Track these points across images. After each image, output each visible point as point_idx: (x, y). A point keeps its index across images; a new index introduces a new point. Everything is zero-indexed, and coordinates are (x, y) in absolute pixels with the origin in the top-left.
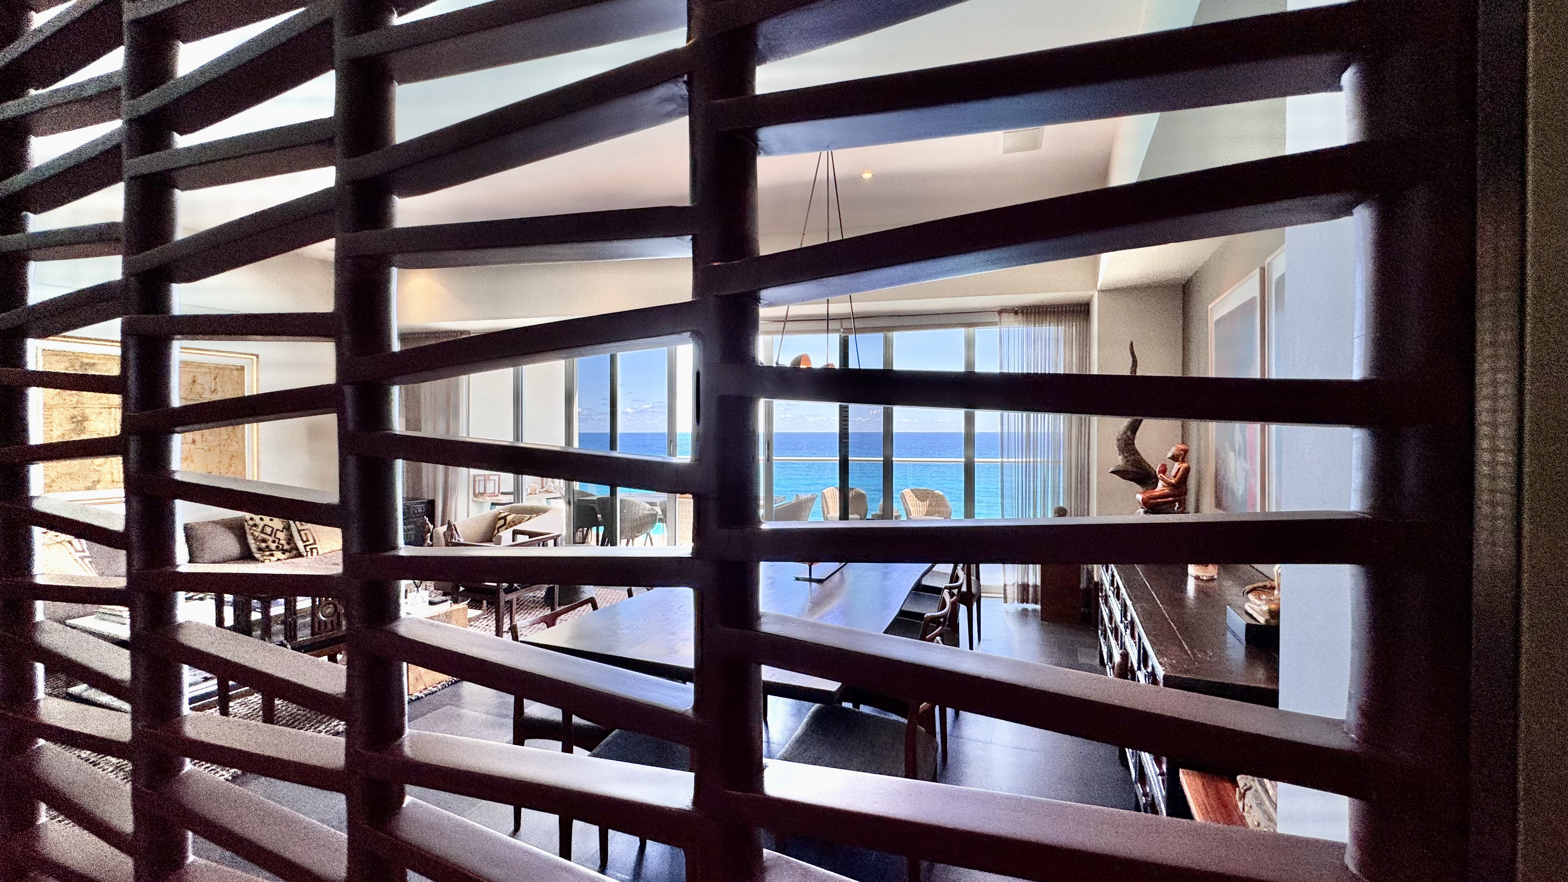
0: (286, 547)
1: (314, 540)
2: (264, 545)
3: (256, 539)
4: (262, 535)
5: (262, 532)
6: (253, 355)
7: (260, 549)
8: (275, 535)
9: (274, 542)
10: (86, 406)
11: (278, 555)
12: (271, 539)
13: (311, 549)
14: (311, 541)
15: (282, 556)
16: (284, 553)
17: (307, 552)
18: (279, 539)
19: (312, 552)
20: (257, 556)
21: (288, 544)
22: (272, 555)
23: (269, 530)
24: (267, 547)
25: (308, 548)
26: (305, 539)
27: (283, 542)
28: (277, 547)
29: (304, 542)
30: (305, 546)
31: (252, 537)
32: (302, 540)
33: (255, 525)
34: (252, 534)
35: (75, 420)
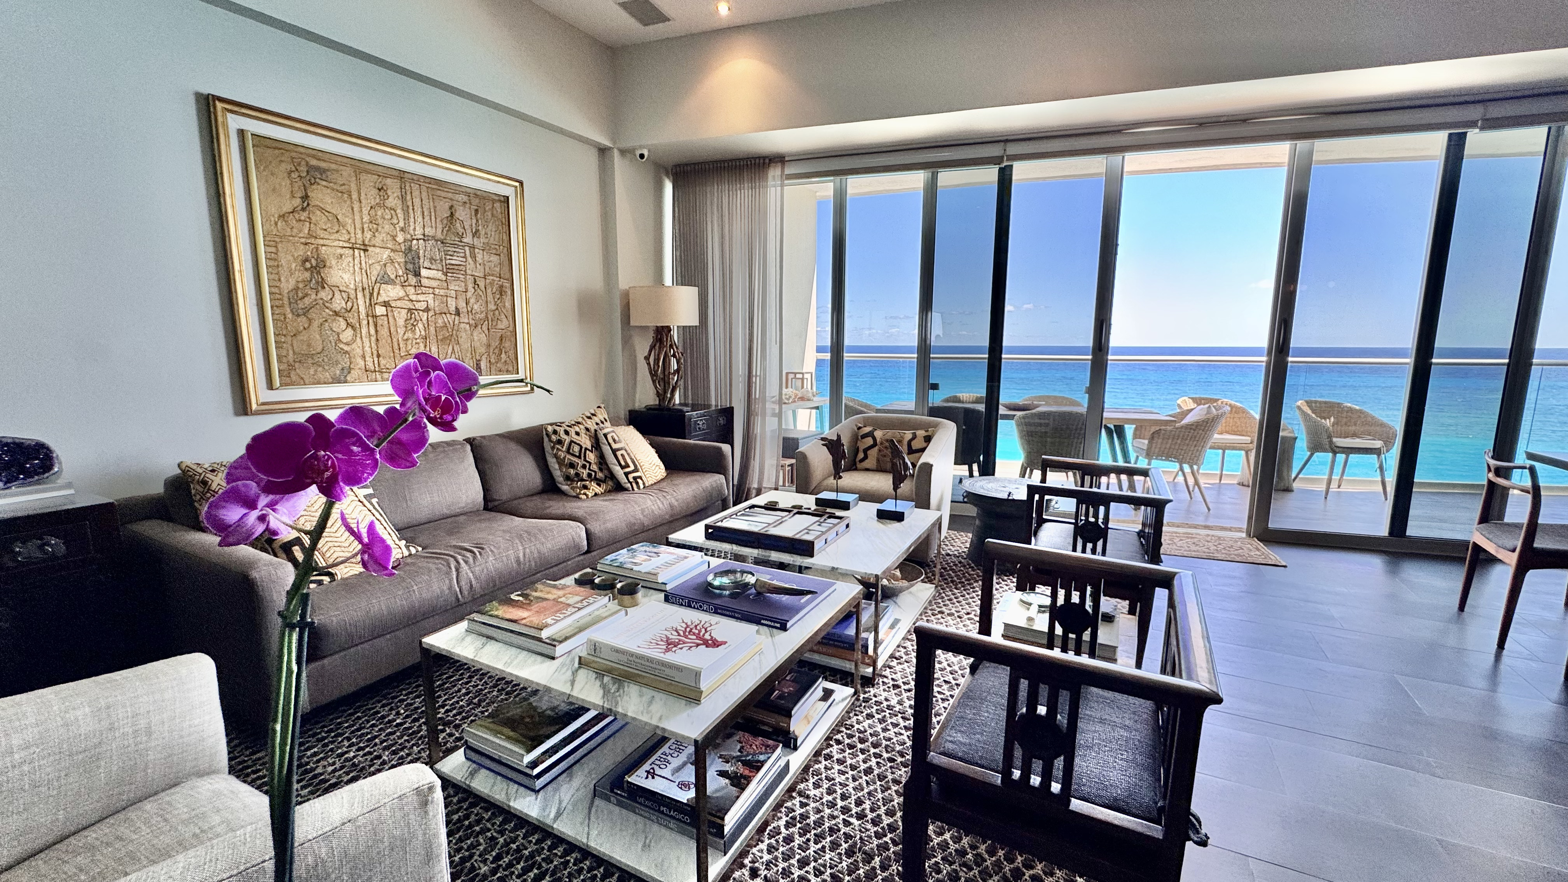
0: (600, 475)
1: (635, 466)
2: (572, 472)
3: (561, 462)
4: (568, 456)
5: (568, 451)
6: (517, 181)
7: (568, 478)
8: (585, 456)
9: (584, 467)
10: (321, 242)
11: (594, 488)
12: (581, 462)
13: (635, 478)
14: (632, 468)
15: (599, 490)
16: (599, 485)
17: (631, 483)
18: (590, 463)
19: (637, 483)
20: (565, 488)
21: (601, 470)
22: (585, 487)
23: (576, 449)
24: (577, 475)
25: (631, 476)
26: (623, 463)
27: (594, 467)
28: (589, 475)
29: (622, 467)
30: (626, 474)
31: (554, 460)
32: (620, 465)
33: (560, 442)
34: (556, 456)
35: (308, 265)
